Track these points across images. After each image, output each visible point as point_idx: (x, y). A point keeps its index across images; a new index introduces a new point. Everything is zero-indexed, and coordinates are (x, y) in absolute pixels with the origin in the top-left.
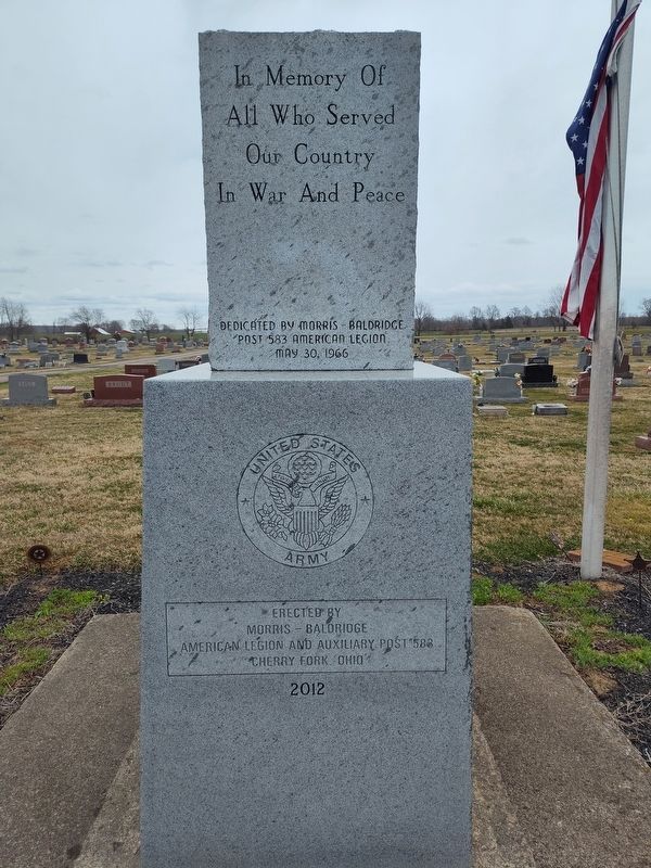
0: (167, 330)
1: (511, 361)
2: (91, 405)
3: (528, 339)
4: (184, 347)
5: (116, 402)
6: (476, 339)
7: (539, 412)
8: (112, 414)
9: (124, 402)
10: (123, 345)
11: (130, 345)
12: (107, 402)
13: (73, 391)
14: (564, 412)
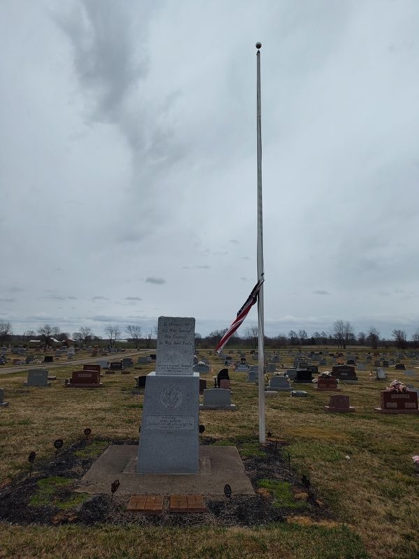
0: (97, 339)
1: (300, 367)
2: (69, 386)
3: (321, 353)
4: (109, 352)
5: (83, 385)
6: (290, 351)
7: (294, 395)
8: (82, 391)
9: (86, 385)
10: (72, 350)
11: (76, 350)
12: (77, 385)
13: (55, 379)
14: (305, 395)
